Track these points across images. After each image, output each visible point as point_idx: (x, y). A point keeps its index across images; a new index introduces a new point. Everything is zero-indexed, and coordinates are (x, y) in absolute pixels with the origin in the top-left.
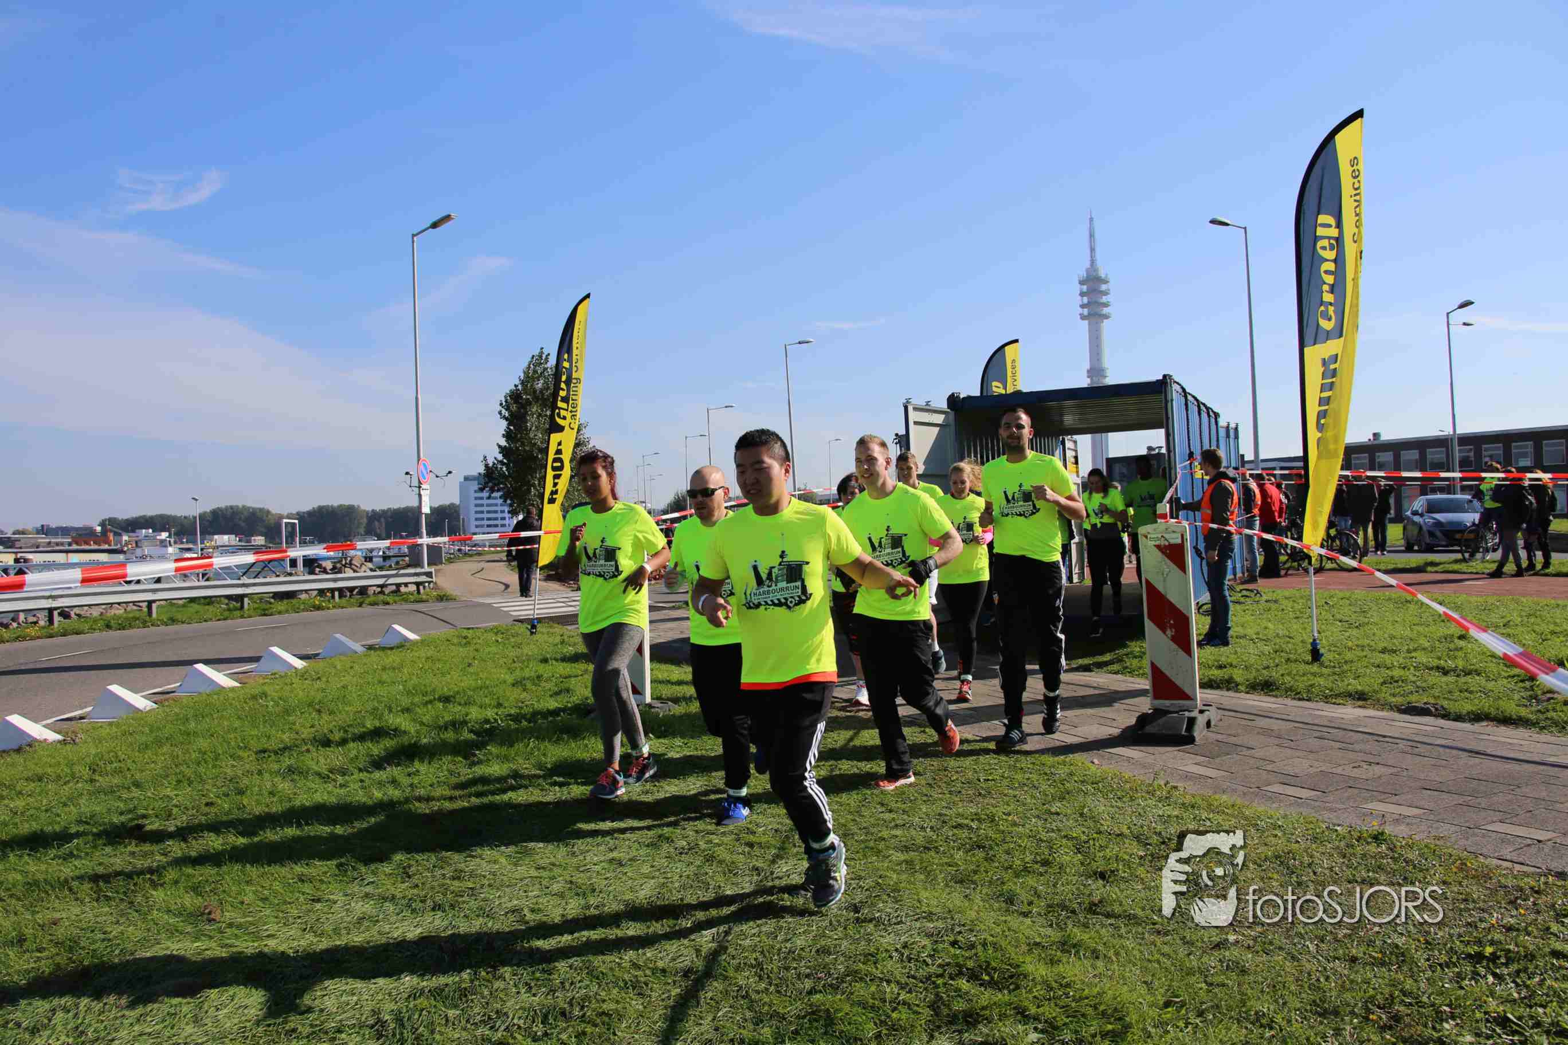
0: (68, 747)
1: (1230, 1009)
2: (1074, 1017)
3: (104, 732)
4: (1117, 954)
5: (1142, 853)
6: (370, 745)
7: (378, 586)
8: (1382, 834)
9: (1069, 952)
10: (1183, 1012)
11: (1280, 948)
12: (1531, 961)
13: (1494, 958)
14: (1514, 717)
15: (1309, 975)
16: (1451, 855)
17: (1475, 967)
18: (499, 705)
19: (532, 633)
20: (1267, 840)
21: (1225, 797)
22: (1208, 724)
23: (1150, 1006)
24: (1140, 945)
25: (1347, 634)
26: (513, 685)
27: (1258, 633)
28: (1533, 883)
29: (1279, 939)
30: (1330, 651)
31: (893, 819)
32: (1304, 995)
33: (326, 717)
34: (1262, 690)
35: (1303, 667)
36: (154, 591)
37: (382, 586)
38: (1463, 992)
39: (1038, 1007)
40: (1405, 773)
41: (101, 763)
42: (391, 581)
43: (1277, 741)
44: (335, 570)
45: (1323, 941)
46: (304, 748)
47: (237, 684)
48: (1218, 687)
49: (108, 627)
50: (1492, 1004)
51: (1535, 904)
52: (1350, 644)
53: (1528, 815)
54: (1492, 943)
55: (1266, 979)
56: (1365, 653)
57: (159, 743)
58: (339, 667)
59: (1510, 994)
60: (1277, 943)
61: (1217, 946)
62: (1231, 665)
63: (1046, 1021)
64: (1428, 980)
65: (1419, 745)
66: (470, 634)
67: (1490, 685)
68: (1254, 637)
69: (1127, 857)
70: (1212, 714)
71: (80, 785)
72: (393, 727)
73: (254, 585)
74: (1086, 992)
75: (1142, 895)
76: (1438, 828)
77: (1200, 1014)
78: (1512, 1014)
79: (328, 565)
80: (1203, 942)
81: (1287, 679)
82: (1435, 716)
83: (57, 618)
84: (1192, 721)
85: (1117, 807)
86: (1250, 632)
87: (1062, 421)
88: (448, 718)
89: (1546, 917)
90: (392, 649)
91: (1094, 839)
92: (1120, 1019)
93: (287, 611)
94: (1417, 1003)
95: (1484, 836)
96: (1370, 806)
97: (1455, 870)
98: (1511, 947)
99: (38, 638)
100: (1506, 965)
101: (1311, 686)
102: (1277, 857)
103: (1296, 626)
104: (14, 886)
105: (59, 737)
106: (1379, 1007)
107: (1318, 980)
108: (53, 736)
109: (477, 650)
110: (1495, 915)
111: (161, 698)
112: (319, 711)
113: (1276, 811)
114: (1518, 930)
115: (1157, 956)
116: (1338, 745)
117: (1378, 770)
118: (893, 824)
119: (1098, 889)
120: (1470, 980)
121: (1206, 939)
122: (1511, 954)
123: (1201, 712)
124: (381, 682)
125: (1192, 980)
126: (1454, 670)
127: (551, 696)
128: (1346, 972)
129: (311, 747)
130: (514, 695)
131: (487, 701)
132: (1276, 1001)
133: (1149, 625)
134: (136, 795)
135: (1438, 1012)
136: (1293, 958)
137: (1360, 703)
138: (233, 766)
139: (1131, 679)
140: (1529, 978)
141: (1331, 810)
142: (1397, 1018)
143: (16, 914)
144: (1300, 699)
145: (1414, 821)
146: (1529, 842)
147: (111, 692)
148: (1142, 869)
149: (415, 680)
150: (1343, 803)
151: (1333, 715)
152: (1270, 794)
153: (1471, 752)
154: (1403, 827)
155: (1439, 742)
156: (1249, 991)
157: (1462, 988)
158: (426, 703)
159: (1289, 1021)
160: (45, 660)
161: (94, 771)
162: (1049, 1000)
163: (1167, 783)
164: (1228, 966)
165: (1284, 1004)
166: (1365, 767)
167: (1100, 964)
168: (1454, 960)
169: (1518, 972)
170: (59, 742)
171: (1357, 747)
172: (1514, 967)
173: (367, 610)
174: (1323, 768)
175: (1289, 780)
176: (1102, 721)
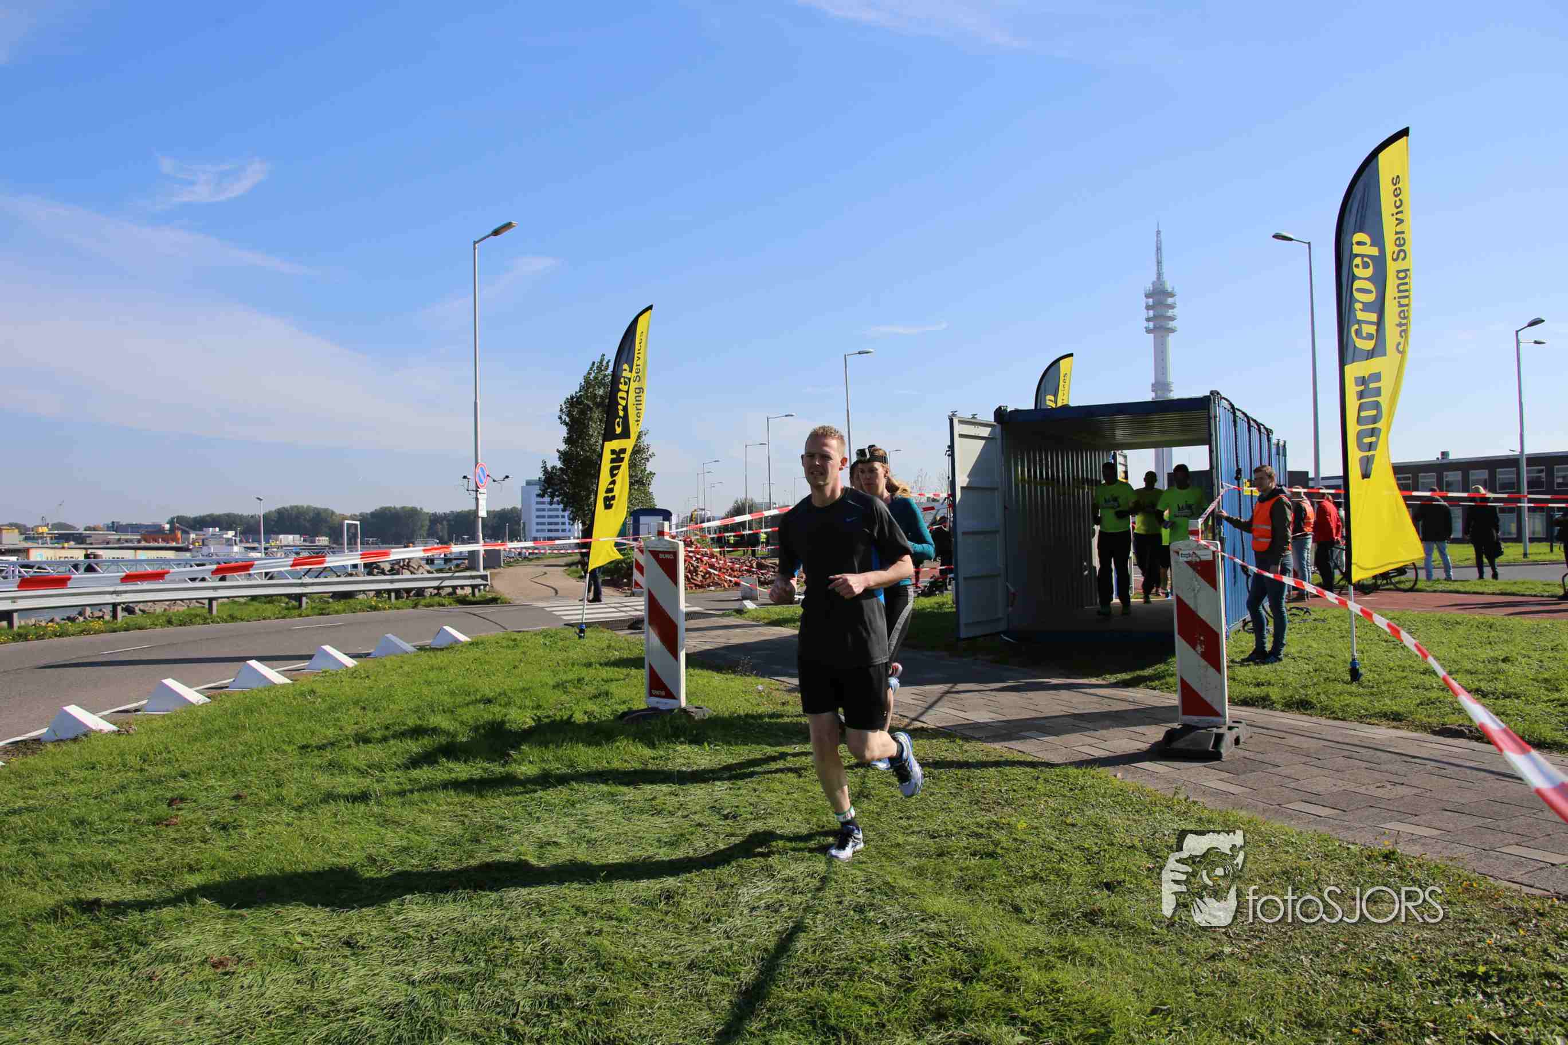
0: (123, 738)
1: (1215, 1017)
2: (1062, 1021)
3: (155, 725)
4: (1112, 962)
5: (1151, 866)
6: (409, 742)
7: (435, 588)
8: (1393, 853)
9: (1066, 957)
10: (1169, 1019)
11: (1275, 961)
12: (1523, 981)
13: (1486, 978)
14: (1549, 741)
15: (1299, 987)
16: (1459, 876)
17: (1465, 985)
18: (539, 707)
19: (580, 637)
20: (1278, 856)
21: (1243, 813)
22: (1237, 741)
23: (1137, 1013)
24: (1137, 954)
25: (1390, 655)
26: (554, 687)
27: (1300, 652)
28: (1537, 905)
29: (1275, 953)
30: (1370, 671)
31: (911, 826)
32: (1290, 1007)
33: (370, 714)
34: (1298, 708)
35: (1340, 687)
36: (215, 588)
37: (438, 588)
38: (1450, 1009)
39: (1028, 1010)
40: (1428, 794)
41: (151, 755)
42: (446, 583)
43: (1304, 759)
44: (393, 571)
45: (1318, 956)
46: (346, 743)
47: (288, 681)
48: (1253, 705)
49: (170, 622)
50: (1477, 1022)
51: (1536, 926)
52: (1391, 664)
53: (1547, 838)
54: (1486, 963)
55: (1256, 991)
56: (1404, 674)
57: (208, 735)
58: (388, 667)
59: (1498, 1012)
60: (1272, 955)
61: (1213, 957)
62: (1269, 684)
63: (1033, 1024)
64: (1416, 996)
65: (1446, 766)
66: (518, 637)
67: (1528, 709)
68: (1296, 655)
69: (1135, 869)
70: (1241, 731)
71: (130, 774)
72: (431, 726)
73: (313, 584)
74: (1075, 998)
75: (1146, 906)
76: (1452, 849)
77: (1186, 1022)
78: (1495, 1032)
79: (387, 567)
80: (1198, 952)
81: (1323, 697)
82: (1468, 738)
83: (120, 614)
84: (1219, 738)
85: (1134, 820)
86: (1293, 650)
87: (1114, 436)
88: (487, 717)
89: (1545, 940)
90: (442, 649)
91: (1105, 851)
92: (1105, 1024)
93: (344, 610)
94: (1401, 1019)
95: (1497, 858)
96: (1388, 825)
97: (1460, 890)
98: (1505, 967)
99: (102, 632)
100: (1497, 984)
101: (1347, 705)
102: (1284, 873)
103: (1339, 644)
104: (61, 867)
105: (115, 728)
106: (1363, 1021)
107: (1307, 993)
108: (108, 727)
109: (524, 653)
110: (1494, 935)
111: (214, 693)
112: (364, 708)
113: (1291, 828)
114: (1514, 951)
115: (1151, 965)
116: (1365, 765)
117: (1401, 790)
118: (911, 830)
119: (1102, 899)
120: (1460, 998)
121: (1202, 951)
122: (1504, 974)
123: (1230, 728)
124: (429, 683)
125: (1182, 989)
126: (1493, 694)
127: (590, 699)
128: (1336, 986)
129: (353, 744)
130: (553, 697)
131: (528, 703)
132: (1263, 1013)
133: (1180, 643)
134: (180, 784)
135: (1422, 1028)
136: (1286, 971)
137: (1395, 724)
138: (277, 759)
139: (1168, 695)
140: (1519, 997)
141: (1348, 828)
142: (1380, 1033)
143: (60, 893)
144: (1335, 719)
145: (1429, 841)
146: (1542, 865)
147: (167, 686)
148: (1149, 880)
149: (460, 681)
150: (1361, 822)
151: (1365, 735)
152: (1288, 811)
153: (1499, 774)
154: (1417, 847)
155: (1468, 764)
156: (1236, 1002)
157: (1451, 1006)
158: (468, 704)
159: (1273, 1032)
160: (106, 655)
161: (145, 761)
162: (1039, 1004)
163: (1188, 798)
164: (1220, 977)
165: (1270, 1015)
166: (1389, 787)
167: (1094, 971)
168: (1446, 977)
169: (1508, 991)
170: (114, 732)
171: (1383, 767)
172: (1507, 986)
173: (421, 611)
174: (1347, 788)
175: (1313, 798)
176: (1133, 735)
